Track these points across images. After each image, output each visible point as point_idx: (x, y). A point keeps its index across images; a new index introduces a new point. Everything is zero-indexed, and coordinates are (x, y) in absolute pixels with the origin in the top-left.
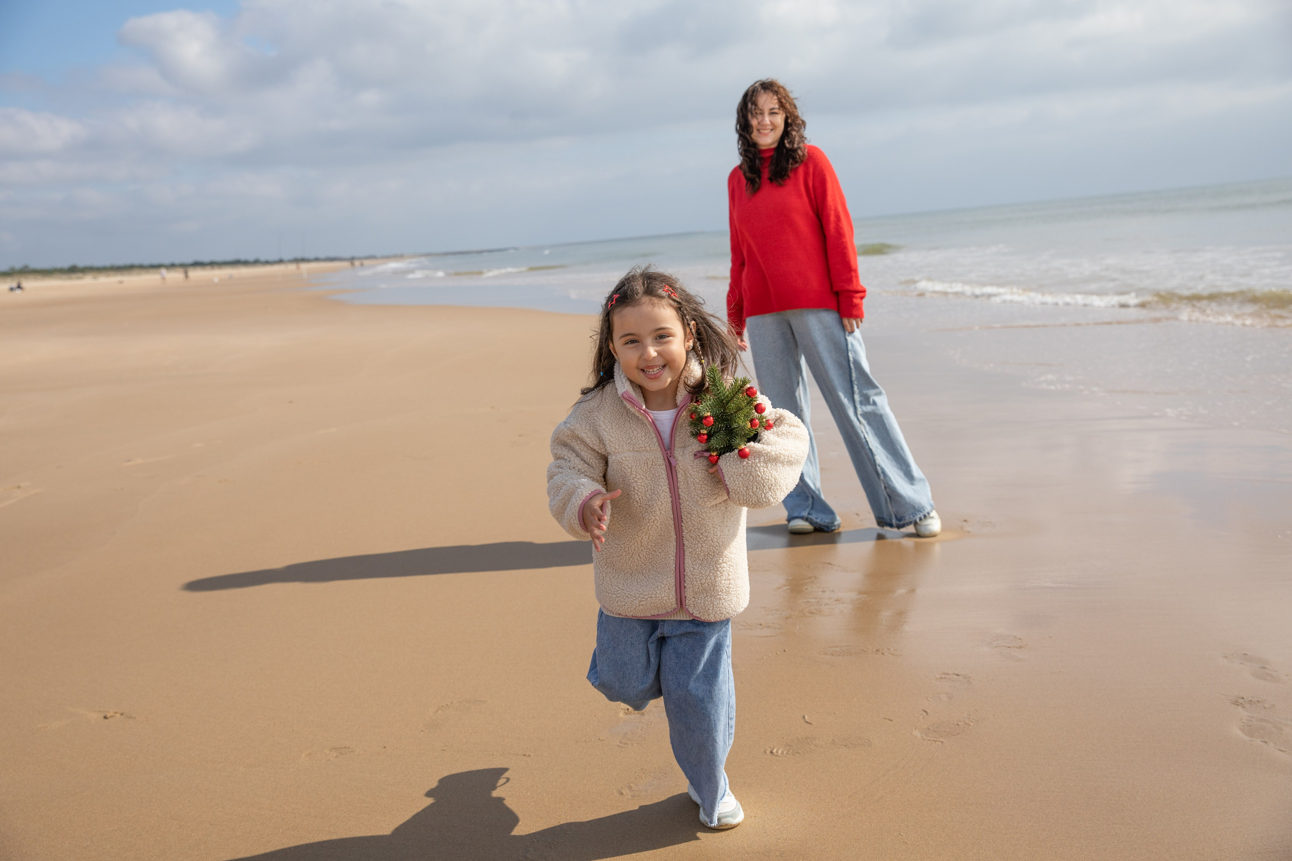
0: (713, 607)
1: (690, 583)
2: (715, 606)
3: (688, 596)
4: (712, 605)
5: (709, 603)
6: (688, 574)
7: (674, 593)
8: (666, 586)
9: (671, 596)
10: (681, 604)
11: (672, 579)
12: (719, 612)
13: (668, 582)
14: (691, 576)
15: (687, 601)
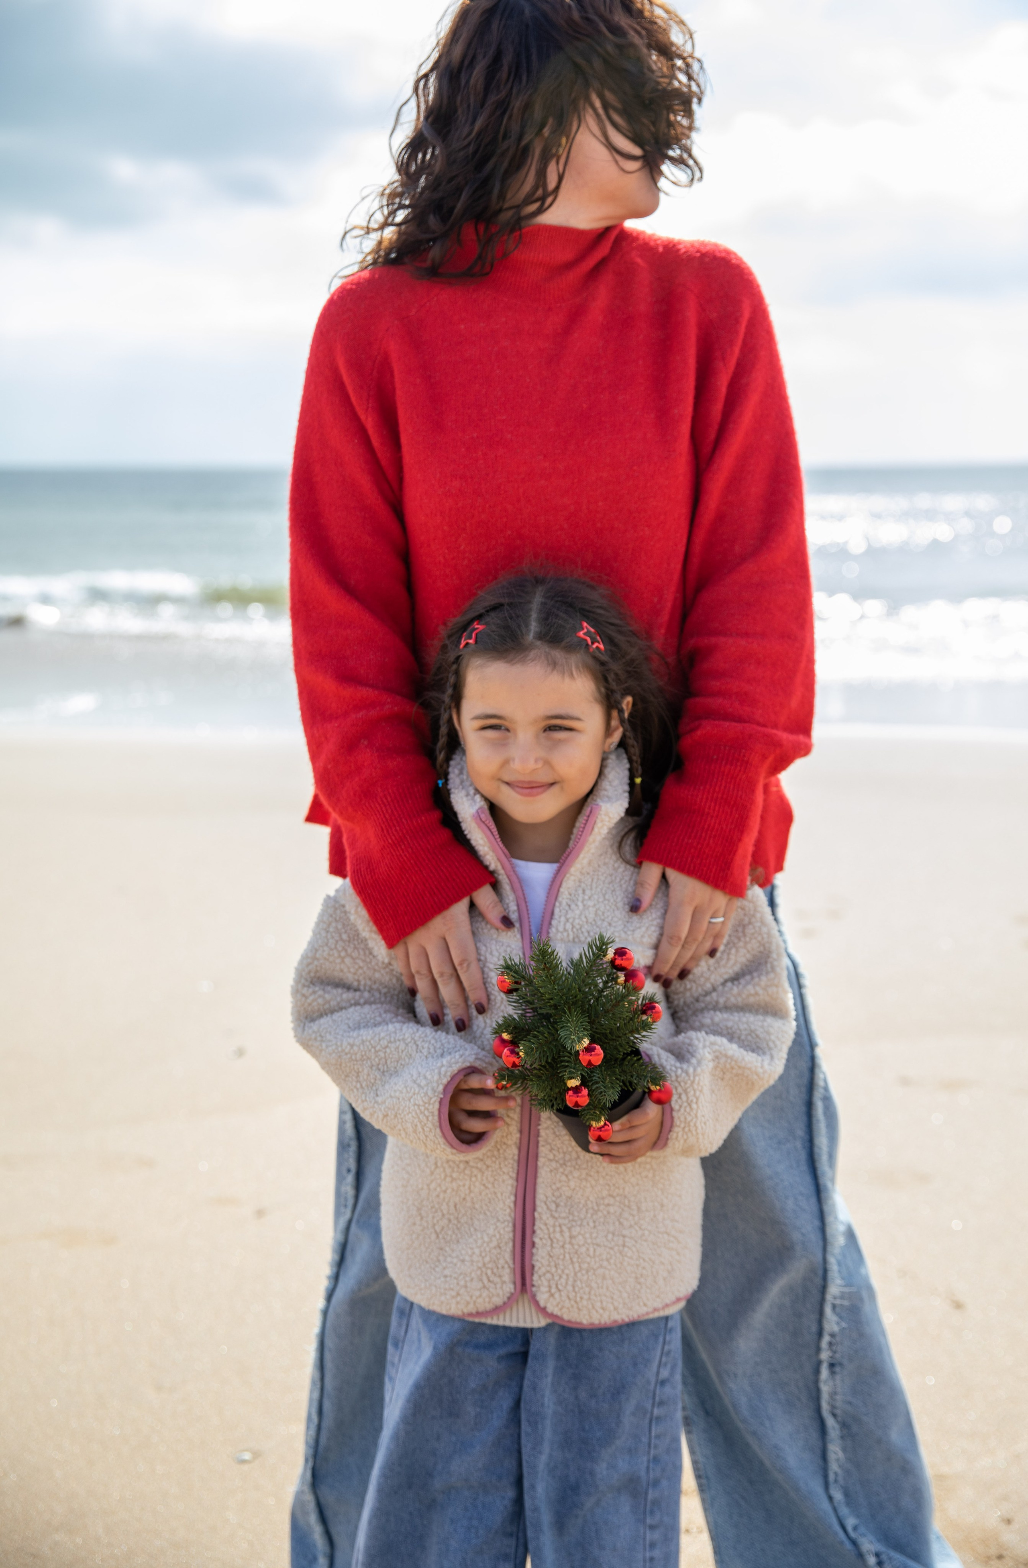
0: (589, 1293)
1: (546, 1236)
2: (593, 1292)
3: (537, 1265)
4: (587, 1290)
5: (584, 1285)
6: (544, 1217)
7: (508, 1256)
8: (494, 1239)
9: (502, 1262)
10: (524, 1284)
11: (508, 1226)
12: (599, 1304)
13: (499, 1232)
14: (551, 1222)
15: (535, 1277)
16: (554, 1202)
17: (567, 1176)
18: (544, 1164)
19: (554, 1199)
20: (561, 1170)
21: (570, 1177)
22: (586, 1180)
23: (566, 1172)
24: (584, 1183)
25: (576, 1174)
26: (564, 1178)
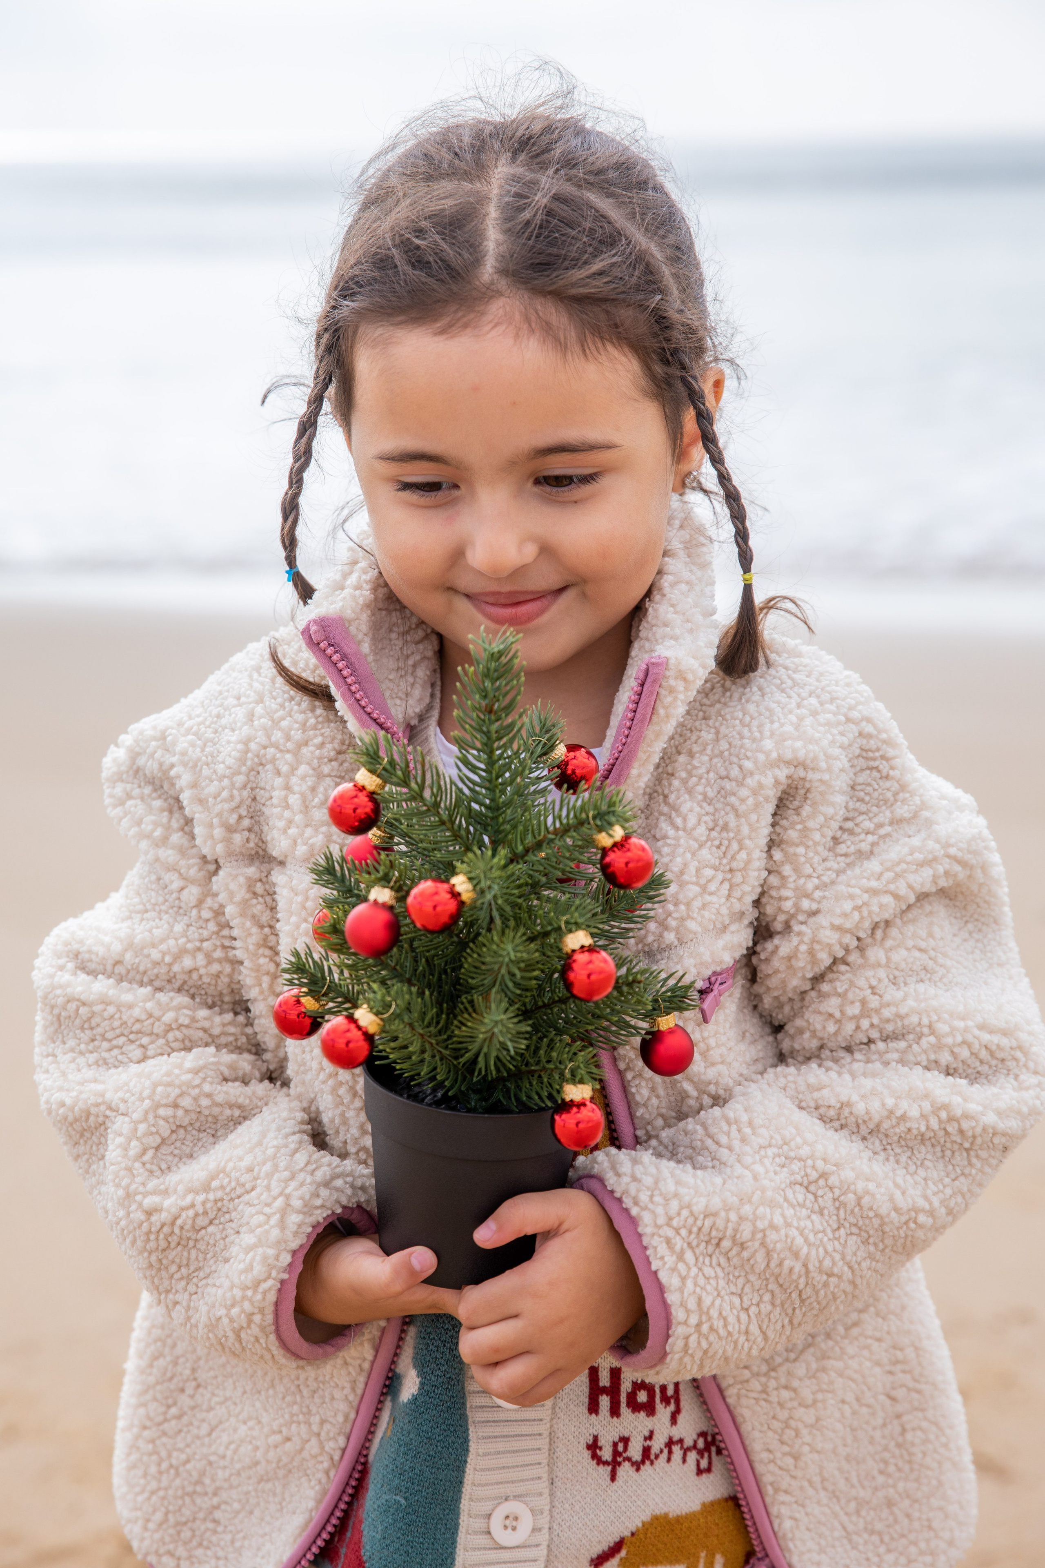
16: (789, 1454)
17: (786, 1387)
18: (739, 1396)
19: (786, 1449)
20: (772, 1384)
21: (795, 1383)
22: (824, 1370)
23: (783, 1381)
24: (824, 1377)
25: (800, 1370)
26: (785, 1394)
